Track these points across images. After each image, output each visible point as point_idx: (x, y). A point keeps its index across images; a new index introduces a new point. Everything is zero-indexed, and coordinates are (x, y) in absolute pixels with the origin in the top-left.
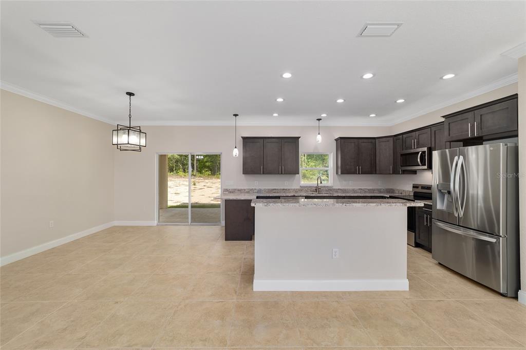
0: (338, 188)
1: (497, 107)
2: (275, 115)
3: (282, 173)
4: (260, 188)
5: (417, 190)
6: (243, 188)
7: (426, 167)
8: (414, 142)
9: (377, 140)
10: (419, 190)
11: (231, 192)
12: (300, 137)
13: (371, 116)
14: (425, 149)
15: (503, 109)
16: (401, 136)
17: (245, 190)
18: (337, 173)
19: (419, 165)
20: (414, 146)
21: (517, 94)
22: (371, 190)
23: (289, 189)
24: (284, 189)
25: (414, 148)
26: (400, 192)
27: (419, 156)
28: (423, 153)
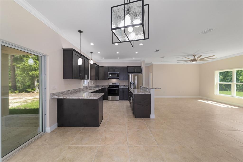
5: (110, 85)
7: (119, 78)
8: (114, 70)
9: (100, 67)
10: (112, 85)
12: (90, 59)
16: (108, 68)
19: (116, 77)
25: (114, 72)
26: (102, 86)
27: (117, 75)
28: (118, 74)
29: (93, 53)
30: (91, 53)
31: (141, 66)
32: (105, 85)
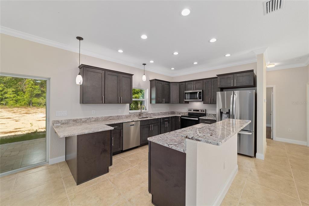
0: (151, 113)
1: (244, 74)
2: (120, 51)
3: (120, 103)
4: (98, 117)
5: (190, 112)
6: (78, 118)
7: (201, 100)
8: (193, 87)
9: (171, 84)
10: (192, 111)
11: (63, 124)
12: (133, 75)
13: (172, 69)
14: (201, 91)
15: (247, 75)
16: (184, 83)
17: (81, 119)
18: (151, 103)
19: (197, 99)
20: (193, 89)
21: (253, 70)
22: (165, 112)
23: (122, 116)
24: (118, 116)
25: (193, 90)
26: (179, 113)
27: (198, 94)
28: (200, 92)
29: (146, 64)
30: (143, 64)
31: (252, 71)
32: (183, 112)
